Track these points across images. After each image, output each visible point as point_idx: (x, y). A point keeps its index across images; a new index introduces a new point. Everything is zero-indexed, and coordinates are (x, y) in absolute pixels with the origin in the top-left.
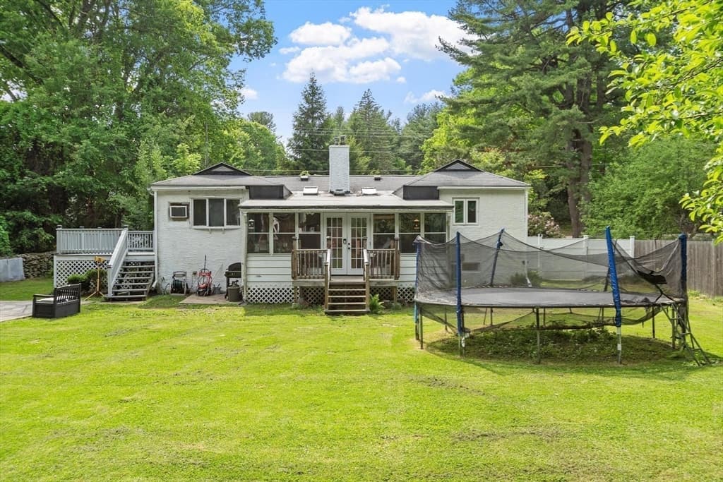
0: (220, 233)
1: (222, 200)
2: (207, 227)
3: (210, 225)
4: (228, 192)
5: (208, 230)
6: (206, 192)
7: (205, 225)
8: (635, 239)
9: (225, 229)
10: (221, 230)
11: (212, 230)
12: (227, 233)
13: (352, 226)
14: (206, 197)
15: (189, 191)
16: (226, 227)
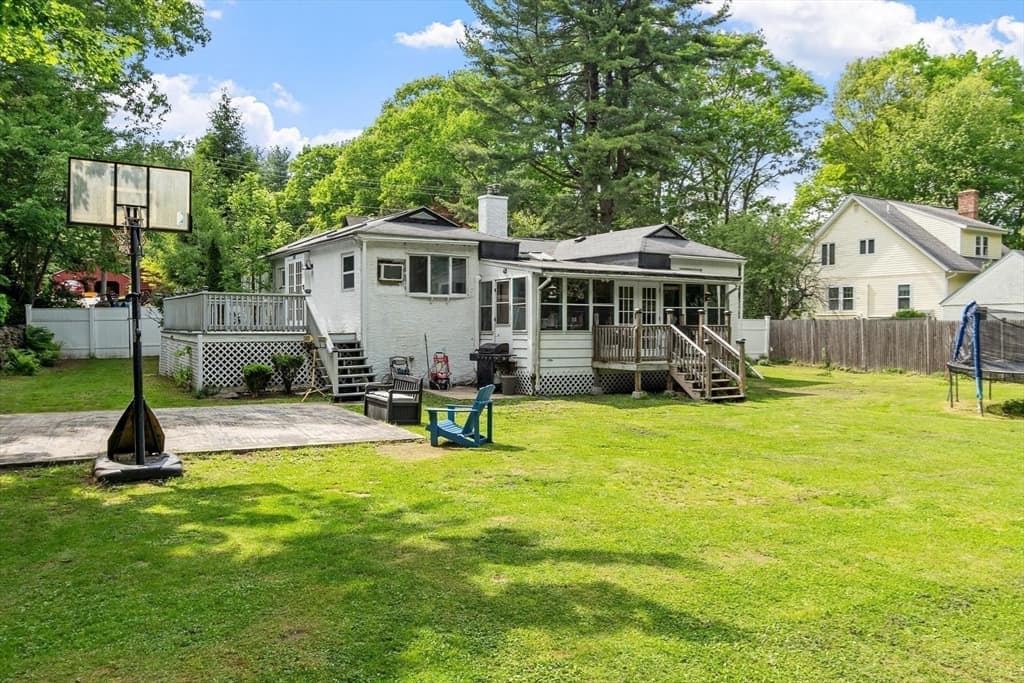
0: (443, 304)
1: (446, 259)
2: (428, 294)
3: (432, 293)
4: (453, 247)
5: (429, 299)
6: (427, 247)
7: (426, 291)
8: (772, 318)
9: (451, 299)
10: (446, 299)
11: (436, 299)
12: (453, 303)
13: (644, 297)
14: (429, 254)
15: (405, 244)
16: (452, 295)
